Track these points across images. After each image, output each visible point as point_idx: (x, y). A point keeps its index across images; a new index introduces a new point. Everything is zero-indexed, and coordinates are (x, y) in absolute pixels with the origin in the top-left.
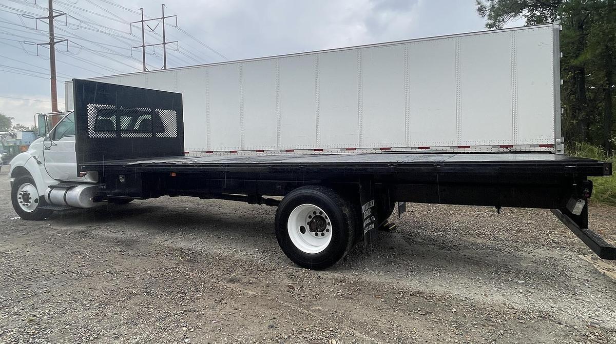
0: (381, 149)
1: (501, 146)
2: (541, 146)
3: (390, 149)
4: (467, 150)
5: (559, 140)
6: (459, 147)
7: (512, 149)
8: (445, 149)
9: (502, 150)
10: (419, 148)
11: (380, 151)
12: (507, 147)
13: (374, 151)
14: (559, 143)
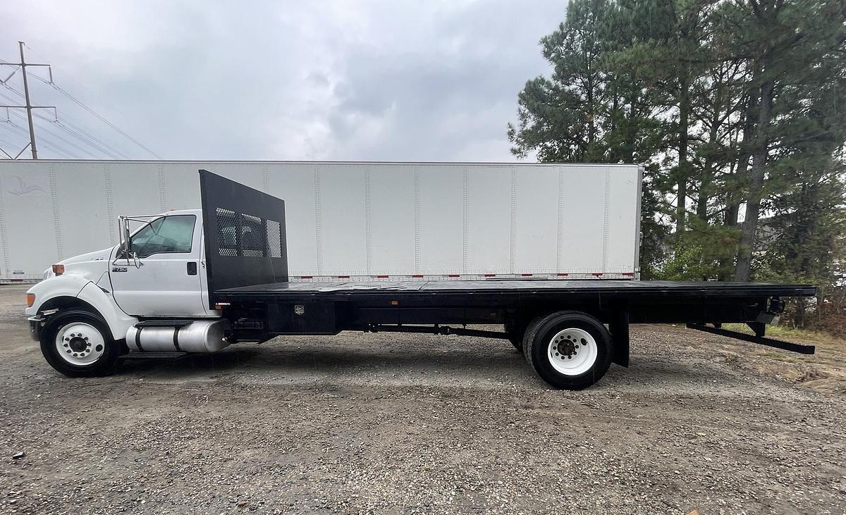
0: (486, 276)
1: (593, 274)
2: (624, 274)
3: (494, 275)
4: (565, 277)
5: (637, 270)
6: (559, 275)
7: (602, 277)
8: (546, 276)
9: (594, 277)
10: (523, 275)
11: (484, 278)
12: (597, 275)
13: (478, 278)
14: (637, 272)
